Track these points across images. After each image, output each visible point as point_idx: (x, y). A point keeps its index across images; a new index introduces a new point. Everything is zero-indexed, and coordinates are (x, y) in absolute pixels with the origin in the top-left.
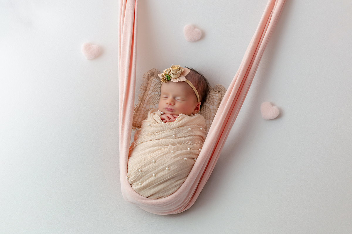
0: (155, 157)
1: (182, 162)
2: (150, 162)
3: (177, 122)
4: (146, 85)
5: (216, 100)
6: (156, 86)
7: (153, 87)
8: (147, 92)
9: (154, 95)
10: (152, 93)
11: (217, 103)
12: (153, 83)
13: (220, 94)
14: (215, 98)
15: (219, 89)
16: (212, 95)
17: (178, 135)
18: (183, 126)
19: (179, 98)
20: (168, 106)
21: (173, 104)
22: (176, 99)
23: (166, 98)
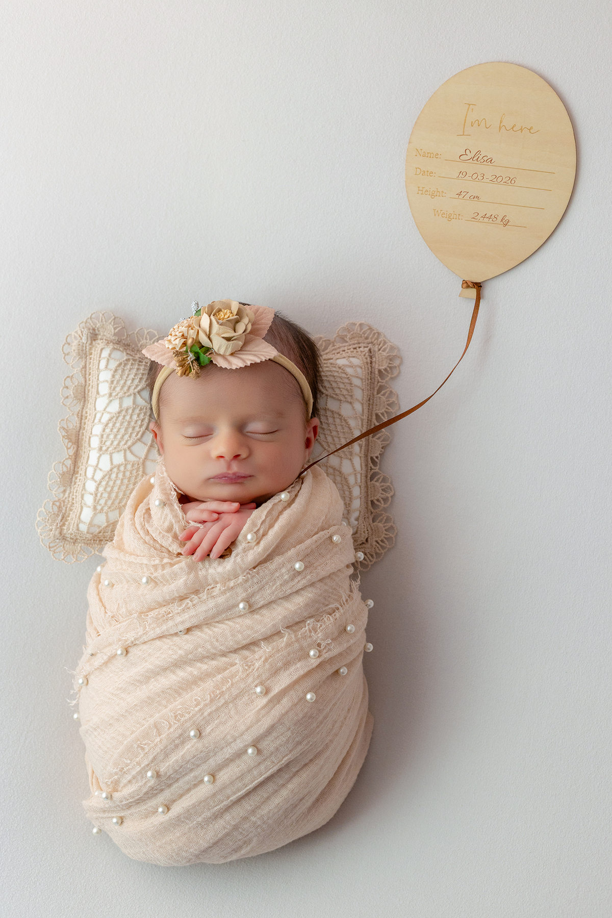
0: (194, 716)
1: (301, 715)
2: (183, 739)
4: (82, 380)
5: (357, 382)
6: (117, 377)
7: (107, 381)
8: (90, 406)
9: (119, 413)
10: (108, 405)
11: (363, 390)
12: (106, 367)
13: (364, 355)
14: (353, 376)
15: (357, 339)
16: (340, 367)
17: (260, 600)
18: (270, 558)
19: (257, 426)
20: (229, 467)
21: (243, 456)
22: (247, 430)
23: (198, 439)
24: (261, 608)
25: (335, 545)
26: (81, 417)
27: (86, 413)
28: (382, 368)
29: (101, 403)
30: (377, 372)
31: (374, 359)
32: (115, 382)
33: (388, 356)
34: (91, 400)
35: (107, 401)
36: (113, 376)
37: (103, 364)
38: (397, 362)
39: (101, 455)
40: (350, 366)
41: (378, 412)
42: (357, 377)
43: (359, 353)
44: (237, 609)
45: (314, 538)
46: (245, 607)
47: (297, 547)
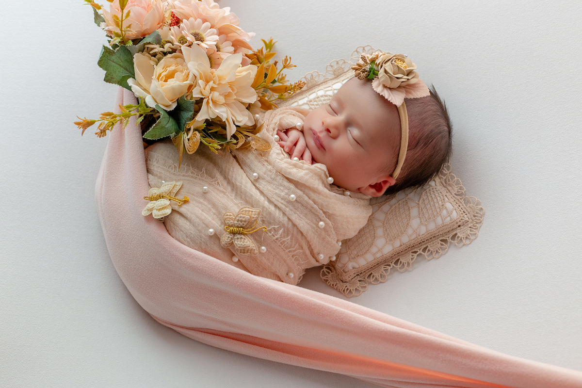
3: (290, 164)
11: (436, 227)
13: (462, 219)
14: (441, 216)
15: (471, 210)
16: (443, 205)
17: (262, 185)
18: (290, 180)
19: (355, 132)
20: (321, 132)
21: (331, 134)
22: (350, 129)
23: (332, 111)
24: (257, 188)
25: (317, 225)
27: (329, 83)
28: (459, 234)
29: (338, 85)
30: (454, 233)
31: (463, 227)
33: (468, 235)
38: (468, 242)
39: (307, 104)
40: (448, 212)
41: (429, 246)
42: (442, 219)
43: (462, 216)
44: (252, 173)
45: (315, 206)
46: (255, 177)
47: (304, 195)
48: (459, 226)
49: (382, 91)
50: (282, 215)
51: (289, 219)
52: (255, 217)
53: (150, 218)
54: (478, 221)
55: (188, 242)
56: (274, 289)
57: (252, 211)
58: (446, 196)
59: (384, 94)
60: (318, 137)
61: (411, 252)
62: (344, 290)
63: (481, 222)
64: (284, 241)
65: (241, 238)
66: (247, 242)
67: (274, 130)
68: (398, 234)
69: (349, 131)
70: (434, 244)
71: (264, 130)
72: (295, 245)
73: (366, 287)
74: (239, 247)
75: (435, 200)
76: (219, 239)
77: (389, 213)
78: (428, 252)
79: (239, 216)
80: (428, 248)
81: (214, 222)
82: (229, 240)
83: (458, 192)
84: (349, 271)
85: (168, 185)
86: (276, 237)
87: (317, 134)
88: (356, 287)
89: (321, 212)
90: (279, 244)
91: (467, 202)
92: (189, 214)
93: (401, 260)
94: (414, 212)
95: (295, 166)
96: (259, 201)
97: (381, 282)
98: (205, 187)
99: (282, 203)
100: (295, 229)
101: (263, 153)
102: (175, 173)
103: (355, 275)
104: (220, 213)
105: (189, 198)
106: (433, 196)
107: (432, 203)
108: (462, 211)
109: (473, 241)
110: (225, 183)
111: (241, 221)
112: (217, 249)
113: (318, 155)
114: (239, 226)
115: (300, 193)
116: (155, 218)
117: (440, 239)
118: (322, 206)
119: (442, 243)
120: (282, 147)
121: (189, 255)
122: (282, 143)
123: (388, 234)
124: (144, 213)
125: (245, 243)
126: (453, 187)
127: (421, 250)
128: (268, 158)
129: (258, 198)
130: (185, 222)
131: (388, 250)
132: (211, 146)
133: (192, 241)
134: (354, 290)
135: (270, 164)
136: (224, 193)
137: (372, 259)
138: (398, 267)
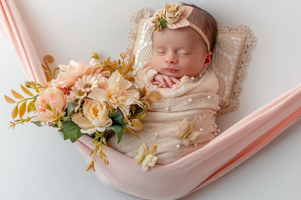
3: (175, 90)
4: (136, 32)
6: (148, 33)
7: (144, 34)
8: (137, 42)
9: (148, 46)
10: (144, 43)
11: (238, 51)
12: (145, 29)
13: (243, 38)
14: (236, 45)
15: (242, 31)
16: (232, 41)
17: (174, 109)
18: (182, 96)
19: (182, 52)
20: (169, 66)
21: (175, 62)
22: (178, 53)
23: (162, 54)
24: (173, 112)
25: (208, 99)
26: (134, 45)
27: (136, 44)
28: (248, 44)
29: (141, 42)
30: (246, 45)
31: (246, 40)
32: (148, 35)
33: (252, 41)
34: (138, 40)
35: (144, 41)
36: (147, 32)
37: (144, 27)
38: (255, 43)
39: (139, 61)
40: (236, 41)
41: (242, 60)
42: (237, 46)
43: (241, 36)
44: (165, 109)
45: (200, 94)
46: (168, 109)
47: (193, 95)
48: (245, 41)
49: (177, 26)
50: (193, 111)
51: (197, 109)
52: (188, 123)
53: (150, 168)
54: (249, 32)
55: (174, 160)
56: (225, 139)
57: (184, 122)
58: (227, 36)
59: (179, 26)
60: (171, 69)
61: (238, 69)
62: (232, 109)
63: (251, 31)
64: (204, 119)
65: (192, 135)
66: (195, 134)
67: (150, 85)
68: (229, 68)
69: (179, 53)
70: (243, 57)
71: (148, 89)
72: (208, 115)
73: (238, 99)
74: (195, 139)
75: (227, 42)
76: (184, 145)
77: (217, 65)
78: (245, 63)
79: (182, 129)
80: (243, 61)
81: (175, 142)
82: (188, 142)
83: (228, 30)
84: (226, 101)
85: (141, 149)
86: (200, 120)
87: (169, 68)
88: (235, 103)
89: (204, 93)
90: (204, 121)
91: (237, 30)
92: (163, 150)
93: (238, 76)
94: (225, 54)
95: (177, 88)
96: (180, 116)
97: (241, 92)
98: (156, 134)
99: (189, 107)
100: (203, 110)
101: (159, 98)
102: (135, 142)
103: (229, 99)
104: (172, 137)
105: (155, 145)
106: (224, 41)
107: (227, 44)
108: (239, 35)
109: (257, 41)
110: (159, 124)
111: (185, 130)
112: (186, 150)
113: (177, 75)
114: (186, 132)
115: (190, 96)
116: (153, 166)
117: (243, 53)
118: (202, 91)
119: (246, 54)
120: (162, 87)
121: (180, 163)
122: (159, 86)
123: (226, 73)
124: (145, 169)
125: (195, 136)
126: (225, 30)
127: (241, 64)
128: (163, 97)
129: (178, 115)
130: (164, 154)
131: (231, 78)
132: (142, 118)
133: (175, 158)
134: (236, 105)
135: (167, 98)
136: (164, 128)
137: (229, 87)
138: (240, 79)
